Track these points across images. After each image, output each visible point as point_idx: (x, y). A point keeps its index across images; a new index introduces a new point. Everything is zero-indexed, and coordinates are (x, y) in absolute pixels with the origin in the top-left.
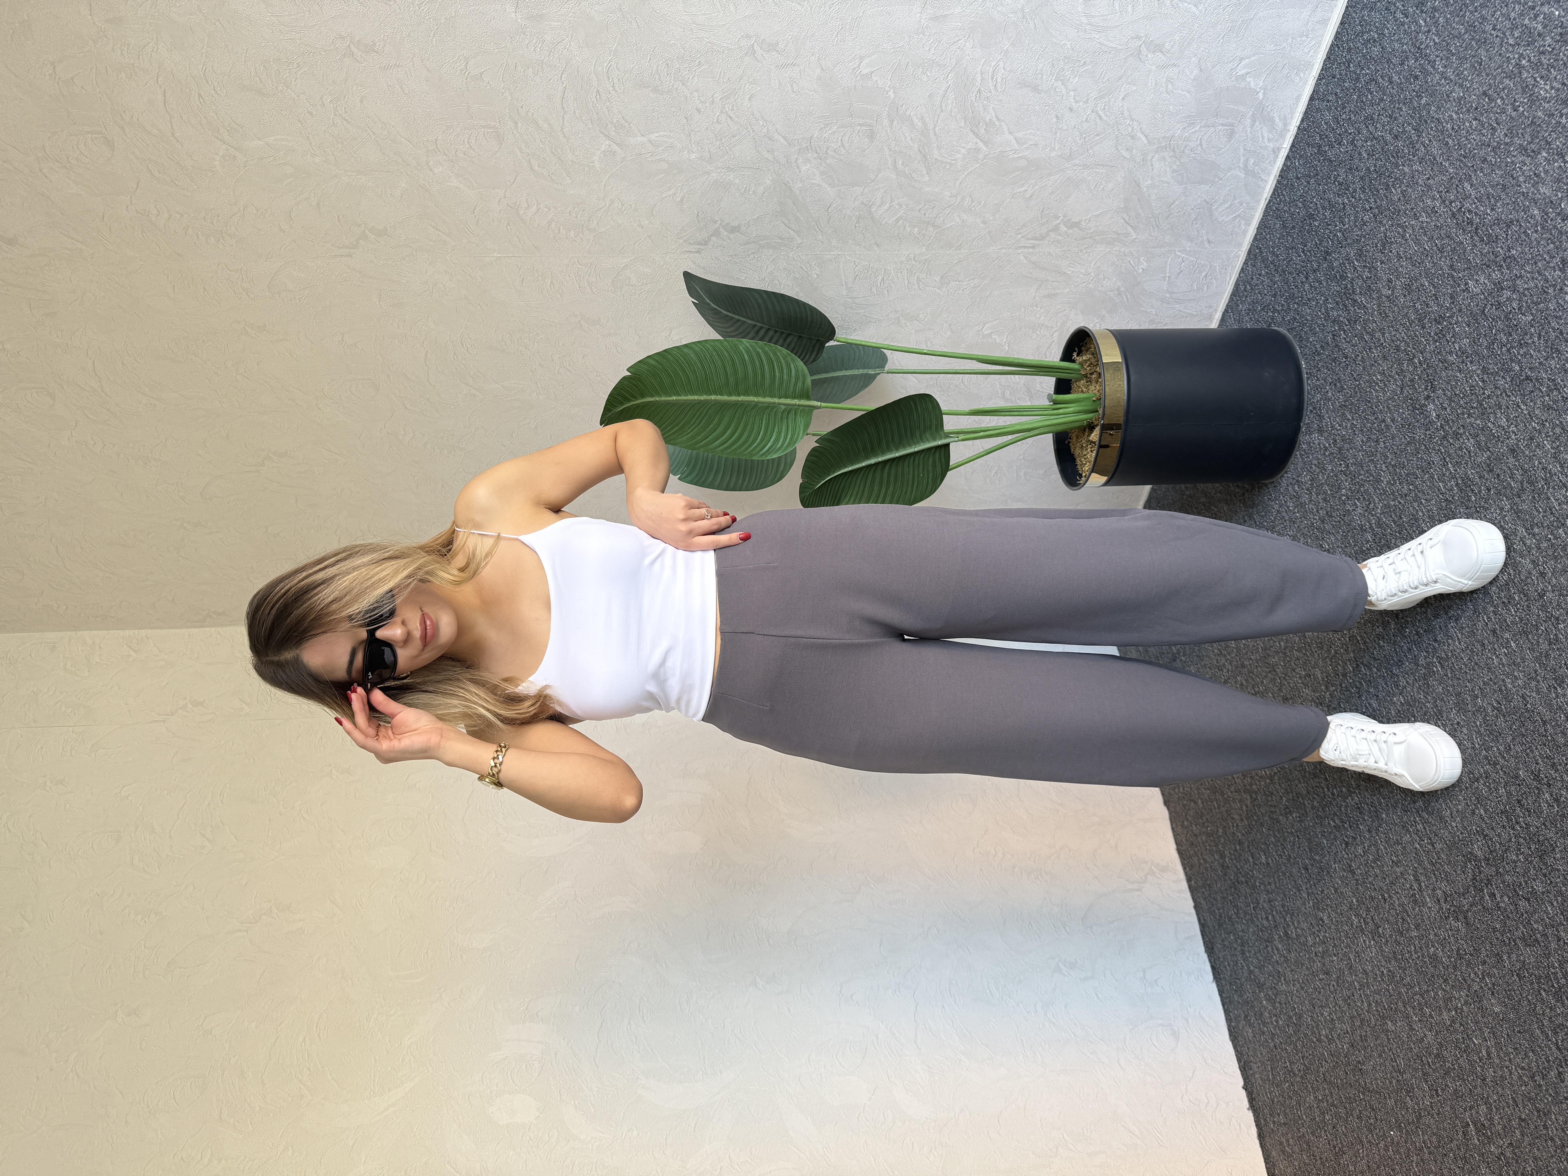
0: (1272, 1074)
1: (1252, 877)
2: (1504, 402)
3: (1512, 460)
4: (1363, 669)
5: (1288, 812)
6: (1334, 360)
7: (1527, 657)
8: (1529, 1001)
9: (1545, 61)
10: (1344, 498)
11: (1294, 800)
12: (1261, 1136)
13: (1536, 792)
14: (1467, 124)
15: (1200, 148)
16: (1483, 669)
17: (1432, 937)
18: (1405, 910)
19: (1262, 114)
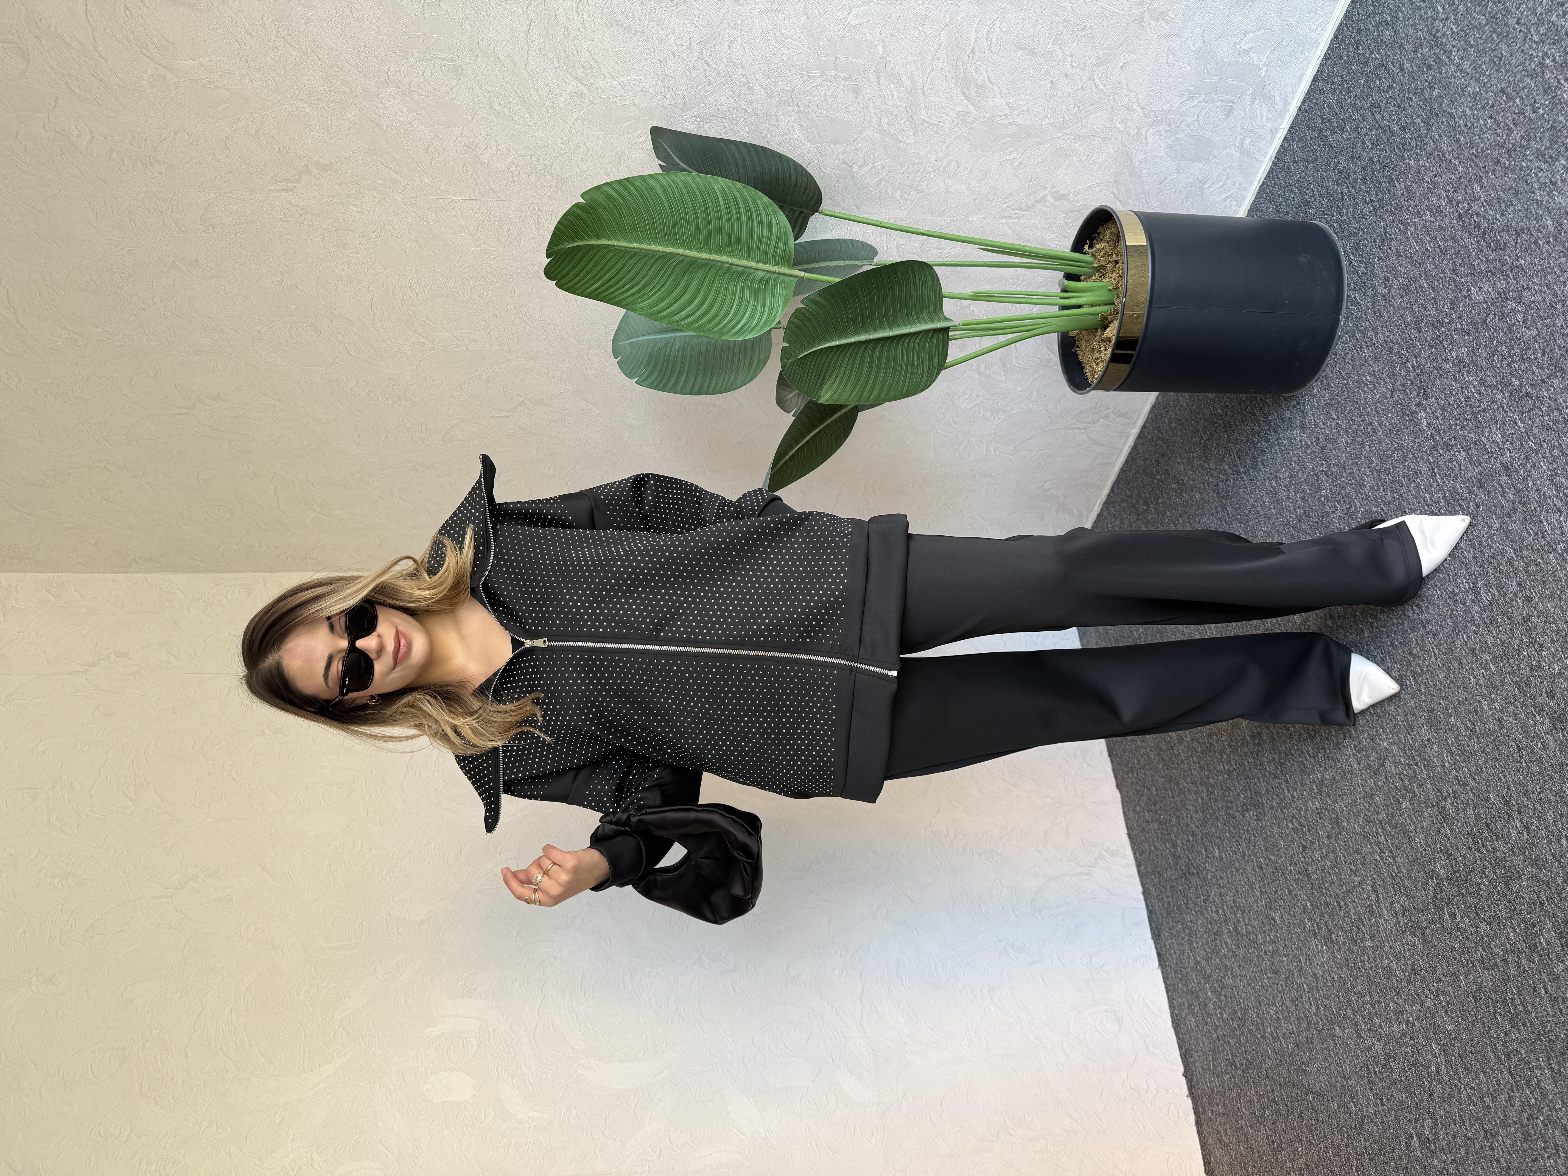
0: (1214, 1064)
1: (1204, 869)
2: (1499, 417)
3: (1504, 478)
5: (1245, 809)
11: (1251, 798)
12: (1198, 1123)
13: (1506, 817)
14: (1482, 122)
15: (1196, 124)
16: (1459, 688)
17: (1387, 949)
18: (1360, 920)
19: (1263, 92)
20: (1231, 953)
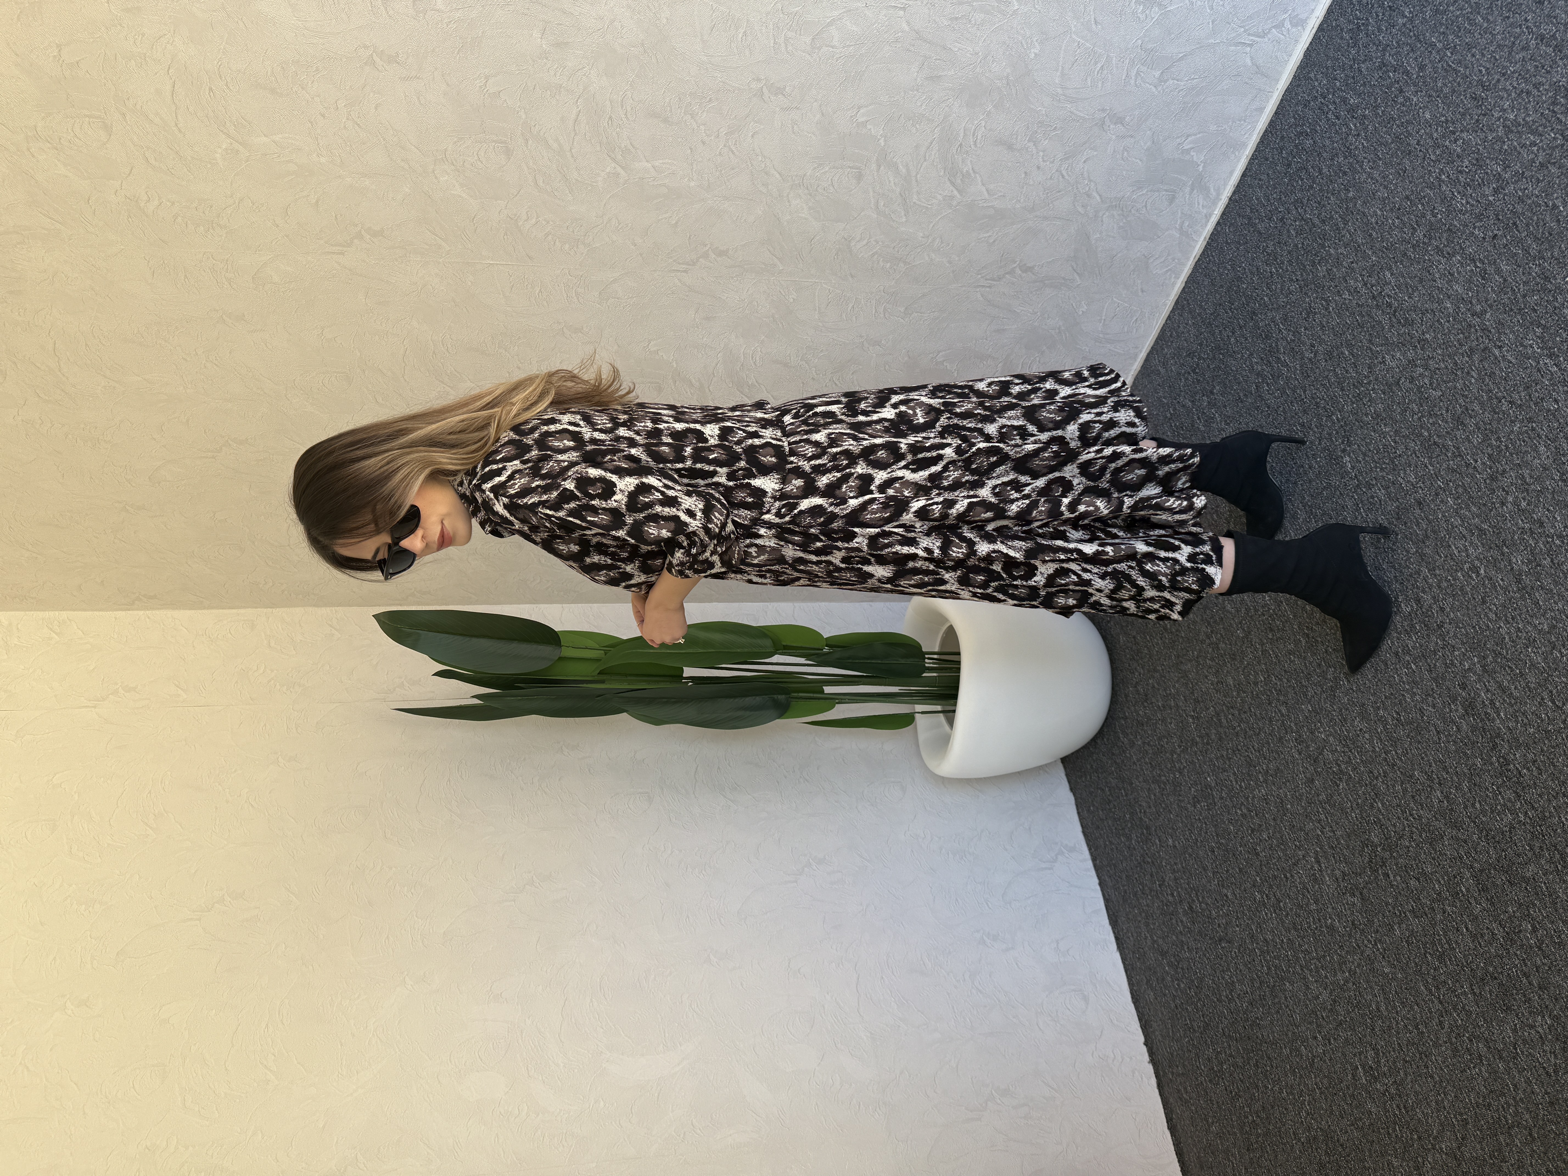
0: (1173, 1031)
1: (1159, 857)
2: (1413, 461)
3: (1418, 511)
4: (1273, 679)
5: (1196, 801)
6: (1257, 408)
7: (1425, 677)
8: (1416, 963)
9: (1462, 179)
12: (1160, 1086)
13: (1429, 789)
14: (1390, 221)
15: (1144, 209)
16: (1385, 685)
17: (1330, 910)
18: (1305, 888)
19: (1200, 184)
20: (1186, 930)
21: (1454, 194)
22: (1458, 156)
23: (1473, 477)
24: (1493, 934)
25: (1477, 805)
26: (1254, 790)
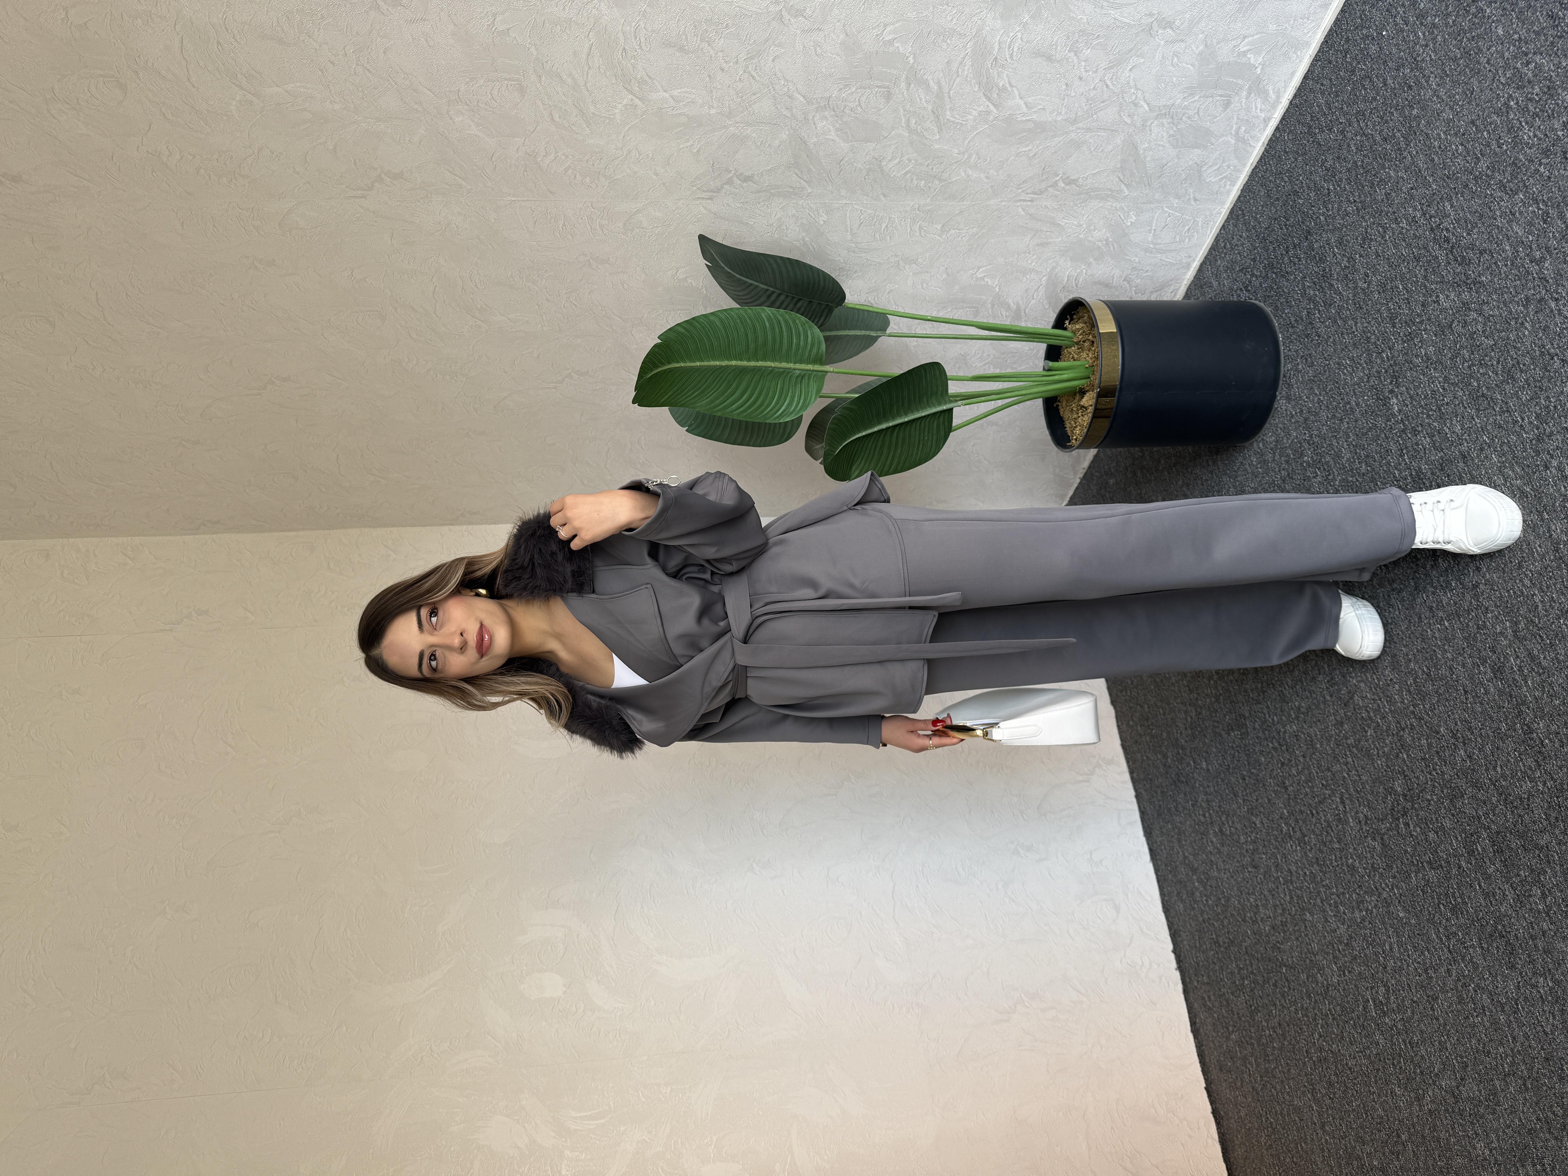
0: (1199, 942)
1: (1193, 778)
2: (1460, 412)
3: (1461, 464)
5: (1230, 729)
6: (1307, 336)
7: (1457, 635)
8: (1429, 912)
9: (1531, 108)
10: (1305, 464)
11: (1236, 719)
13: (1453, 747)
14: (1454, 147)
15: (1196, 116)
16: (1418, 638)
17: (1351, 851)
18: (1329, 826)
19: (1257, 87)
20: (1216, 851)
21: (1521, 124)
22: (1529, 82)
23: (1519, 435)
24: (1504, 894)
25: (1499, 769)
26: (1285, 725)
